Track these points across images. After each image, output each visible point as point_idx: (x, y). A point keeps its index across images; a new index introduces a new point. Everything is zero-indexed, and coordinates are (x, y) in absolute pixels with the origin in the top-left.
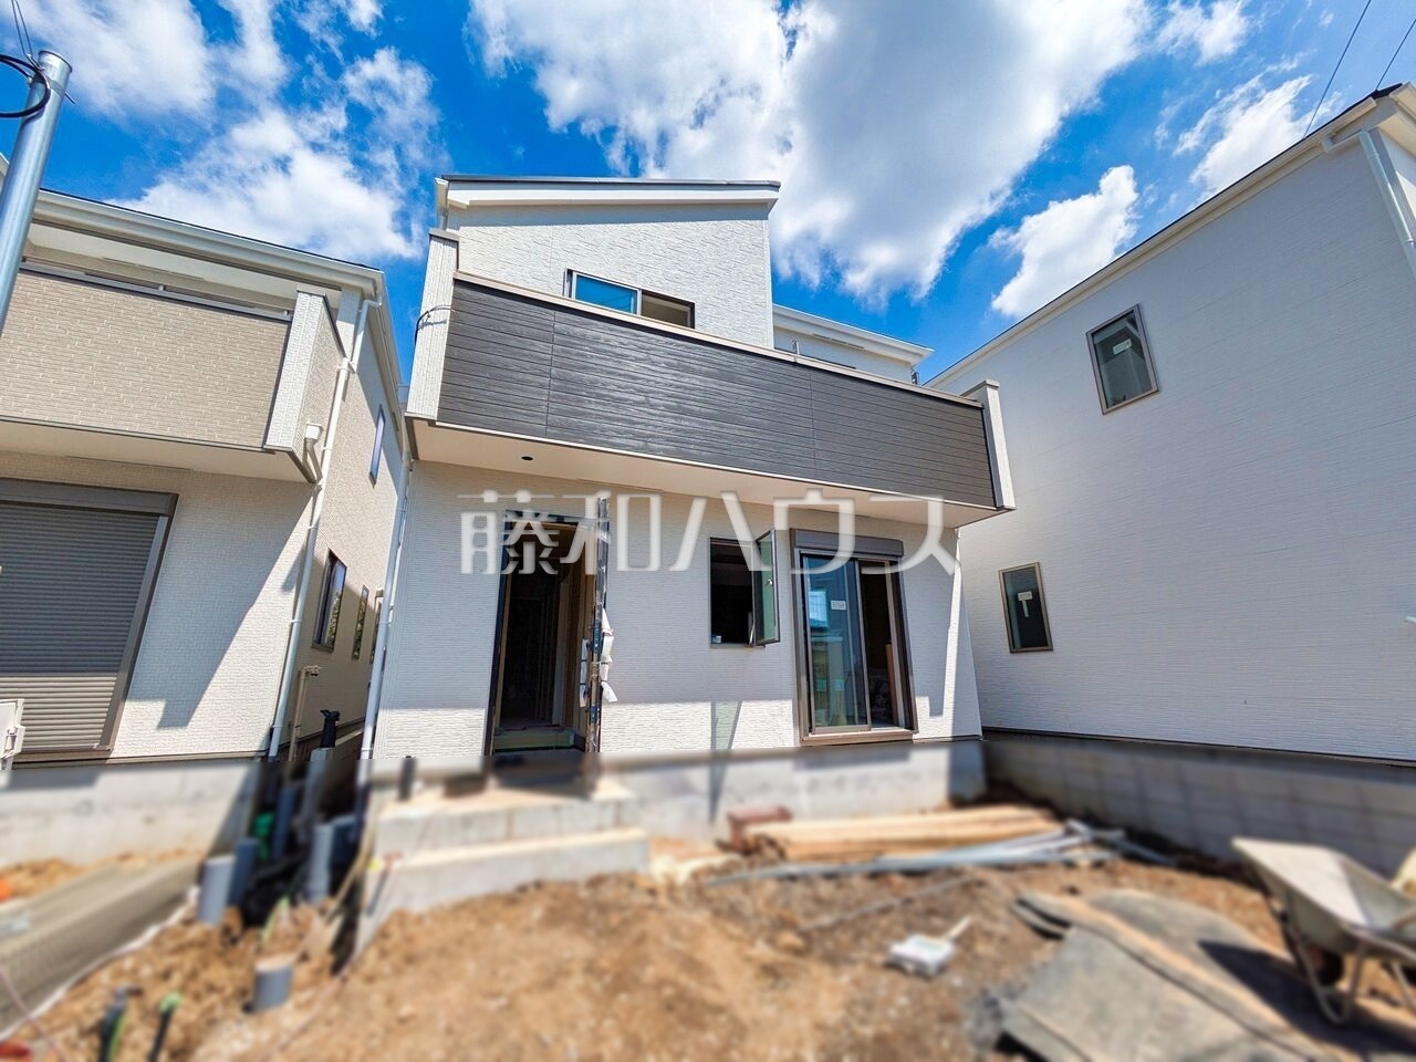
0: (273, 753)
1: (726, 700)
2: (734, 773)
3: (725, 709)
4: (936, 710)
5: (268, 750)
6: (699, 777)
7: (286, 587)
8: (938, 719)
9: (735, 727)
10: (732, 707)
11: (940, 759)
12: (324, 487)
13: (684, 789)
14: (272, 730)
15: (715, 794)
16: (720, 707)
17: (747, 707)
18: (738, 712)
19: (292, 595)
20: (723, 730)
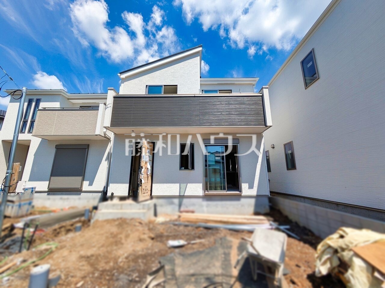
0: (105, 191)
1: (184, 183)
2: (185, 201)
3: (183, 185)
4: (251, 187)
6: (176, 201)
8: (252, 190)
9: (186, 189)
10: (185, 185)
11: (253, 201)
13: (172, 203)
17: (189, 185)
18: (187, 186)
20: (182, 190)
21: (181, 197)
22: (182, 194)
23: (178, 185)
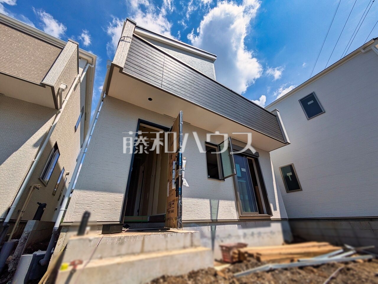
0: (7, 220)
1: (214, 199)
2: (219, 229)
3: (214, 202)
4: (275, 208)
5: (4, 219)
7: (35, 145)
8: (276, 212)
9: (218, 210)
10: (216, 201)
12: (61, 112)
14: (9, 209)
15: (213, 238)
16: (212, 201)
17: (221, 202)
18: (218, 204)
19: (37, 149)
21: (214, 223)
22: (214, 218)
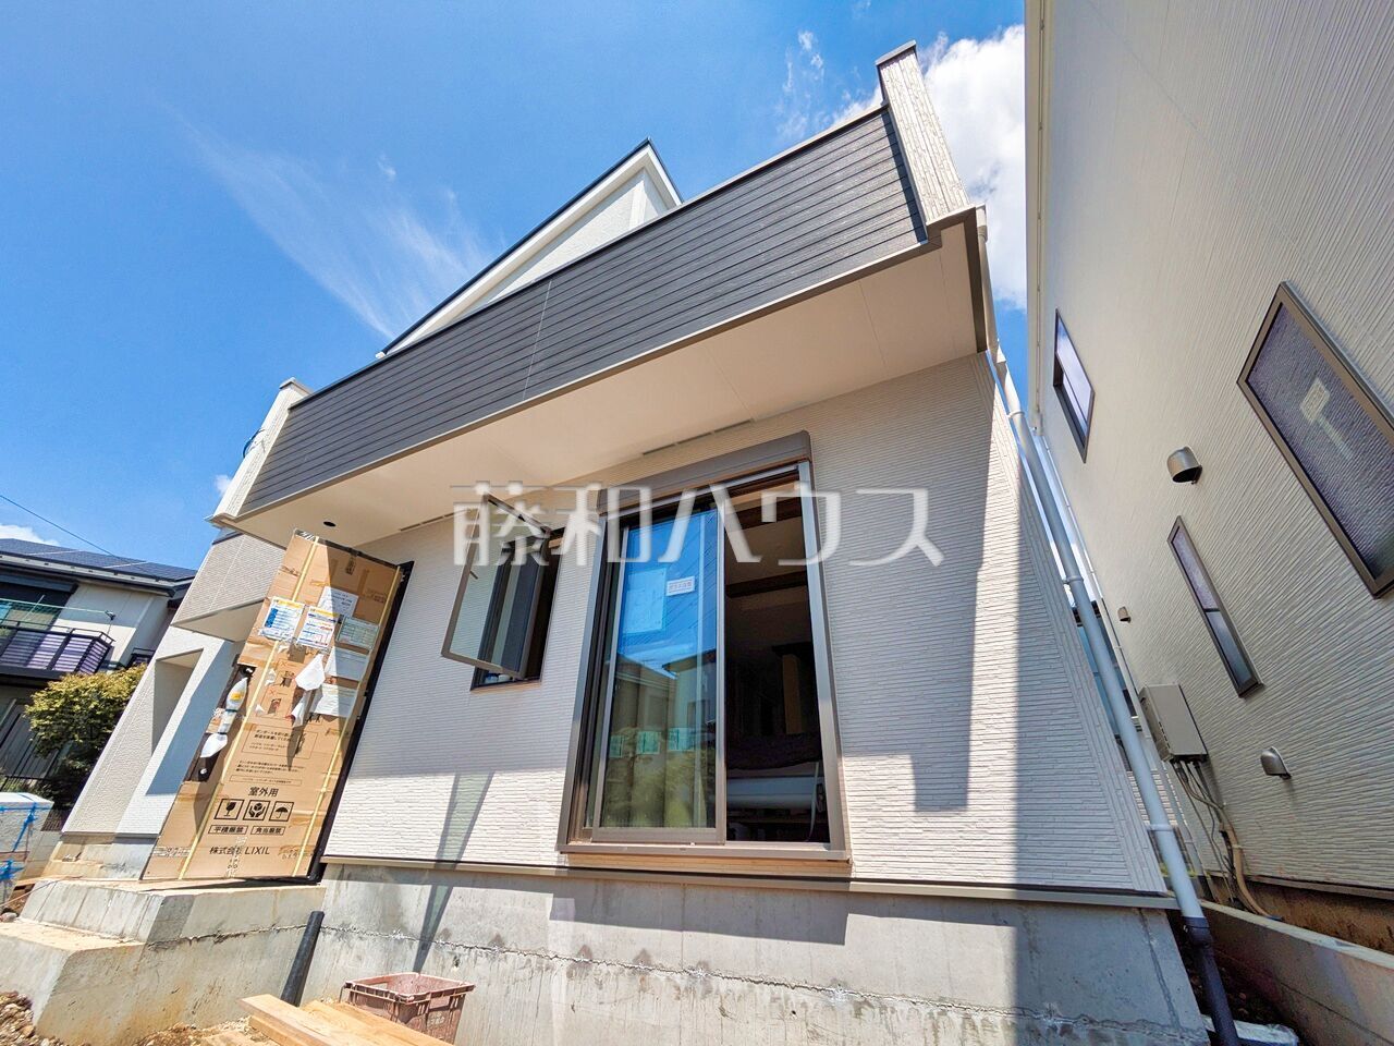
2: (459, 902)
3: (471, 783)
9: (474, 819)
10: (482, 779)
15: (426, 939)
18: (489, 782)
20: (459, 822)
21: (445, 872)
22: (450, 855)
23: (445, 783)
